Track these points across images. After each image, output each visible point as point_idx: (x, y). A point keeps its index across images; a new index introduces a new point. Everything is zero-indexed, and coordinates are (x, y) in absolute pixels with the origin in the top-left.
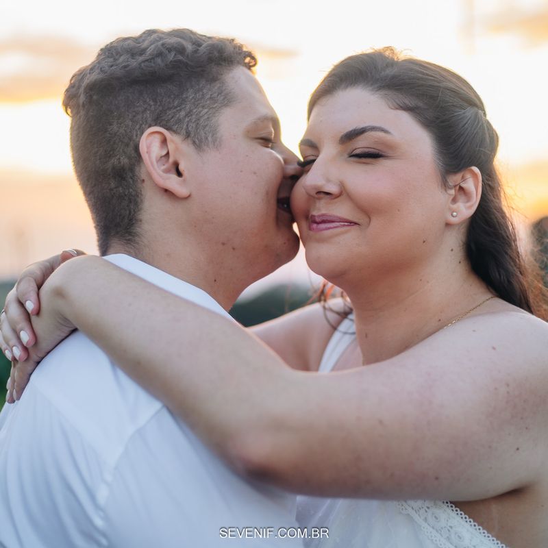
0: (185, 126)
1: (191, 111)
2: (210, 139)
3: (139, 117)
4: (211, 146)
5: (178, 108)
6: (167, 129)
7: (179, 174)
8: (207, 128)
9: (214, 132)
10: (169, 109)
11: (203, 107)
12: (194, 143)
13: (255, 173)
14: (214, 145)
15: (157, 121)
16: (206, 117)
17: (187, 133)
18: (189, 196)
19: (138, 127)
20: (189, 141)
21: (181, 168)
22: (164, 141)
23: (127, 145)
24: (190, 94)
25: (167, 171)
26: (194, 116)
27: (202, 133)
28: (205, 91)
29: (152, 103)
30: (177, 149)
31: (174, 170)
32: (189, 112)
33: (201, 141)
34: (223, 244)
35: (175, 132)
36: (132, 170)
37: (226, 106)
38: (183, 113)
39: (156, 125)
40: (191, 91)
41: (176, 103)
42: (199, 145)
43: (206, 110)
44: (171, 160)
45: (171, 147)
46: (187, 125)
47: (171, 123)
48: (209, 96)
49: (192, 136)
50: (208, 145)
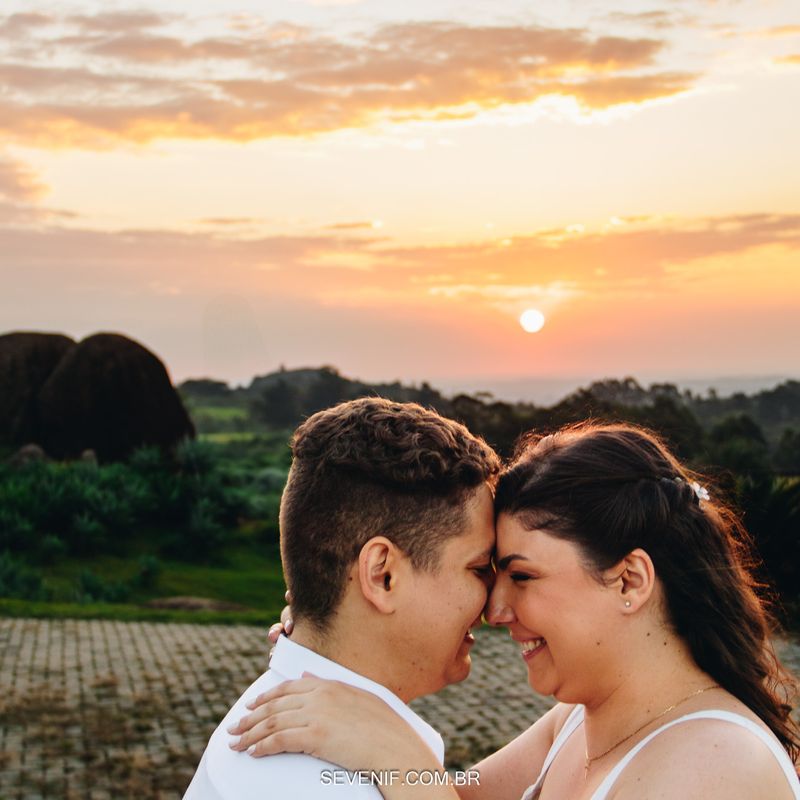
0: (410, 544)
1: (422, 531)
2: (430, 564)
3: (371, 519)
4: (429, 570)
5: (411, 525)
6: (392, 542)
7: (387, 587)
8: (431, 553)
9: (437, 558)
10: (402, 522)
11: (435, 530)
12: (413, 562)
13: (460, 609)
14: (433, 570)
16: (434, 541)
17: (410, 550)
18: (393, 612)
19: (365, 528)
20: (409, 560)
21: (392, 582)
22: (385, 550)
23: (349, 540)
24: (428, 513)
25: (376, 579)
26: (423, 537)
27: (424, 558)
28: (443, 515)
29: (387, 510)
30: (394, 562)
31: (383, 579)
32: (420, 532)
33: (420, 563)
34: (414, 664)
35: (399, 547)
36: (344, 564)
37: (458, 534)
38: (413, 531)
39: (382, 535)
40: (429, 510)
41: (411, 518)
42: (417, 566)
43: (436, 535)
44: (384, 570)
45: (389, 559)
46: (413, 544)
47: (398, 537)
48: (444, 520)
49: (414, 555)
50: (426, 570)
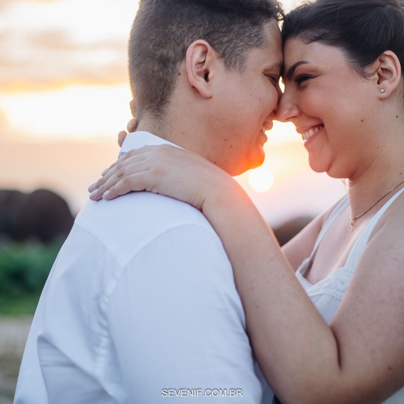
0: (223, 48)
1: (232, 40)
2: (238, 64)
3: (195, 29)
4: (237, 68)
5: (224, 34)
6: (211, 45)
7: (206, 77)
8: (239, 57)
9: (243, 61)
10: (218, 32)
11: (241, 40)
12: (226, 62)
13: (260, 100)
14: (240, 69)
15: (206, 37)
16: (241, 48)
17: (223, 53)
18: (210, 98)
19: (191, 35)
20: (223, 60)
21: (210, 76)
22: (205, 52)
23: (179, 44)
24: (236, 28)
25: (199, 74)
26: (233, 44)
27: (234, 59)
28: (247, 30)
29: (207, 23)
30: (211, 61)
31: (203, 75)
32: (230, 40)
33: (230, 63)
34: (225, 140)
35: (216, 50)
36: (174, 63)
37: (257, 46)
38: (226, 39)
39: (204, 39)
40: (237, 25)
41: (224, 30)
43: (242, 44)
44: (204, 67)
45: (208, 58)
46: (226, 48)
47: (215, 42)
48: (248, 34)
49: (226, 57)
50: (235, 68)
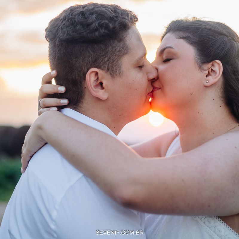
0: (107, 65)
1: (110, 58)
2: (118, 72)
4: (118, 75)
5: (105, 56)
7: (102, 88)
8: (117, 66)
12: (111, 74)
14: (120, 75)
16: (117, 60)
17: (107, 68)
20: (109, 73)
21: (104, 85)
26: (111, 60)
27: (115, 70)
29: (92, 53)
31: (100, 85)
32: (109, 58)
33: (114, 73)
35: (102, 69)
38: (106, 59)
40: (110, 47)
41: (104, 53)
42: (113, 75)
43: (116, 57)
44: (99, 82)
46: (108, 65)
47: (101, 64)
50: (117, 75)
